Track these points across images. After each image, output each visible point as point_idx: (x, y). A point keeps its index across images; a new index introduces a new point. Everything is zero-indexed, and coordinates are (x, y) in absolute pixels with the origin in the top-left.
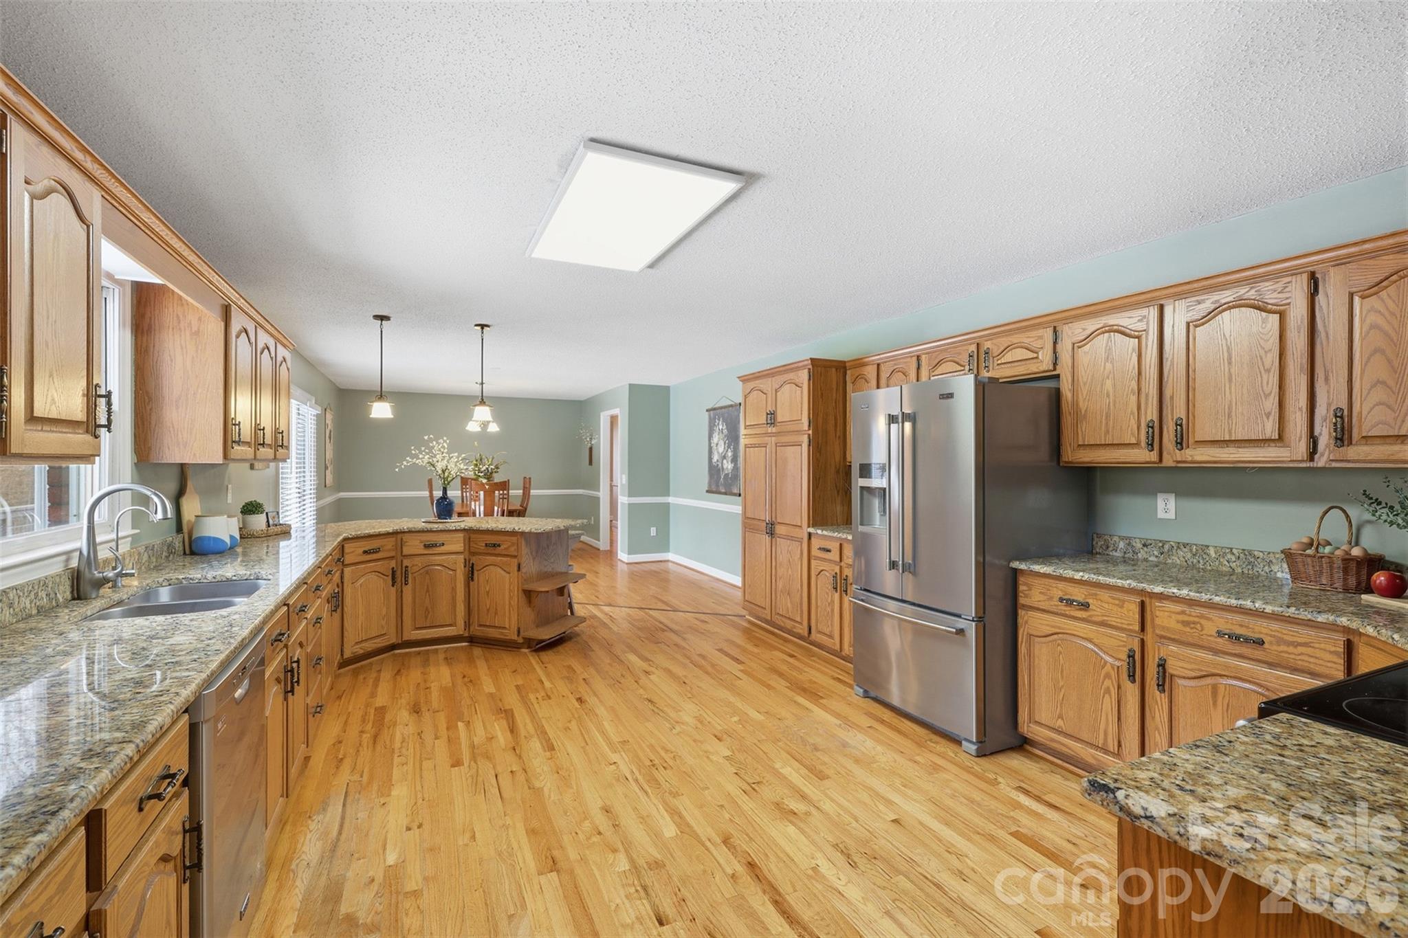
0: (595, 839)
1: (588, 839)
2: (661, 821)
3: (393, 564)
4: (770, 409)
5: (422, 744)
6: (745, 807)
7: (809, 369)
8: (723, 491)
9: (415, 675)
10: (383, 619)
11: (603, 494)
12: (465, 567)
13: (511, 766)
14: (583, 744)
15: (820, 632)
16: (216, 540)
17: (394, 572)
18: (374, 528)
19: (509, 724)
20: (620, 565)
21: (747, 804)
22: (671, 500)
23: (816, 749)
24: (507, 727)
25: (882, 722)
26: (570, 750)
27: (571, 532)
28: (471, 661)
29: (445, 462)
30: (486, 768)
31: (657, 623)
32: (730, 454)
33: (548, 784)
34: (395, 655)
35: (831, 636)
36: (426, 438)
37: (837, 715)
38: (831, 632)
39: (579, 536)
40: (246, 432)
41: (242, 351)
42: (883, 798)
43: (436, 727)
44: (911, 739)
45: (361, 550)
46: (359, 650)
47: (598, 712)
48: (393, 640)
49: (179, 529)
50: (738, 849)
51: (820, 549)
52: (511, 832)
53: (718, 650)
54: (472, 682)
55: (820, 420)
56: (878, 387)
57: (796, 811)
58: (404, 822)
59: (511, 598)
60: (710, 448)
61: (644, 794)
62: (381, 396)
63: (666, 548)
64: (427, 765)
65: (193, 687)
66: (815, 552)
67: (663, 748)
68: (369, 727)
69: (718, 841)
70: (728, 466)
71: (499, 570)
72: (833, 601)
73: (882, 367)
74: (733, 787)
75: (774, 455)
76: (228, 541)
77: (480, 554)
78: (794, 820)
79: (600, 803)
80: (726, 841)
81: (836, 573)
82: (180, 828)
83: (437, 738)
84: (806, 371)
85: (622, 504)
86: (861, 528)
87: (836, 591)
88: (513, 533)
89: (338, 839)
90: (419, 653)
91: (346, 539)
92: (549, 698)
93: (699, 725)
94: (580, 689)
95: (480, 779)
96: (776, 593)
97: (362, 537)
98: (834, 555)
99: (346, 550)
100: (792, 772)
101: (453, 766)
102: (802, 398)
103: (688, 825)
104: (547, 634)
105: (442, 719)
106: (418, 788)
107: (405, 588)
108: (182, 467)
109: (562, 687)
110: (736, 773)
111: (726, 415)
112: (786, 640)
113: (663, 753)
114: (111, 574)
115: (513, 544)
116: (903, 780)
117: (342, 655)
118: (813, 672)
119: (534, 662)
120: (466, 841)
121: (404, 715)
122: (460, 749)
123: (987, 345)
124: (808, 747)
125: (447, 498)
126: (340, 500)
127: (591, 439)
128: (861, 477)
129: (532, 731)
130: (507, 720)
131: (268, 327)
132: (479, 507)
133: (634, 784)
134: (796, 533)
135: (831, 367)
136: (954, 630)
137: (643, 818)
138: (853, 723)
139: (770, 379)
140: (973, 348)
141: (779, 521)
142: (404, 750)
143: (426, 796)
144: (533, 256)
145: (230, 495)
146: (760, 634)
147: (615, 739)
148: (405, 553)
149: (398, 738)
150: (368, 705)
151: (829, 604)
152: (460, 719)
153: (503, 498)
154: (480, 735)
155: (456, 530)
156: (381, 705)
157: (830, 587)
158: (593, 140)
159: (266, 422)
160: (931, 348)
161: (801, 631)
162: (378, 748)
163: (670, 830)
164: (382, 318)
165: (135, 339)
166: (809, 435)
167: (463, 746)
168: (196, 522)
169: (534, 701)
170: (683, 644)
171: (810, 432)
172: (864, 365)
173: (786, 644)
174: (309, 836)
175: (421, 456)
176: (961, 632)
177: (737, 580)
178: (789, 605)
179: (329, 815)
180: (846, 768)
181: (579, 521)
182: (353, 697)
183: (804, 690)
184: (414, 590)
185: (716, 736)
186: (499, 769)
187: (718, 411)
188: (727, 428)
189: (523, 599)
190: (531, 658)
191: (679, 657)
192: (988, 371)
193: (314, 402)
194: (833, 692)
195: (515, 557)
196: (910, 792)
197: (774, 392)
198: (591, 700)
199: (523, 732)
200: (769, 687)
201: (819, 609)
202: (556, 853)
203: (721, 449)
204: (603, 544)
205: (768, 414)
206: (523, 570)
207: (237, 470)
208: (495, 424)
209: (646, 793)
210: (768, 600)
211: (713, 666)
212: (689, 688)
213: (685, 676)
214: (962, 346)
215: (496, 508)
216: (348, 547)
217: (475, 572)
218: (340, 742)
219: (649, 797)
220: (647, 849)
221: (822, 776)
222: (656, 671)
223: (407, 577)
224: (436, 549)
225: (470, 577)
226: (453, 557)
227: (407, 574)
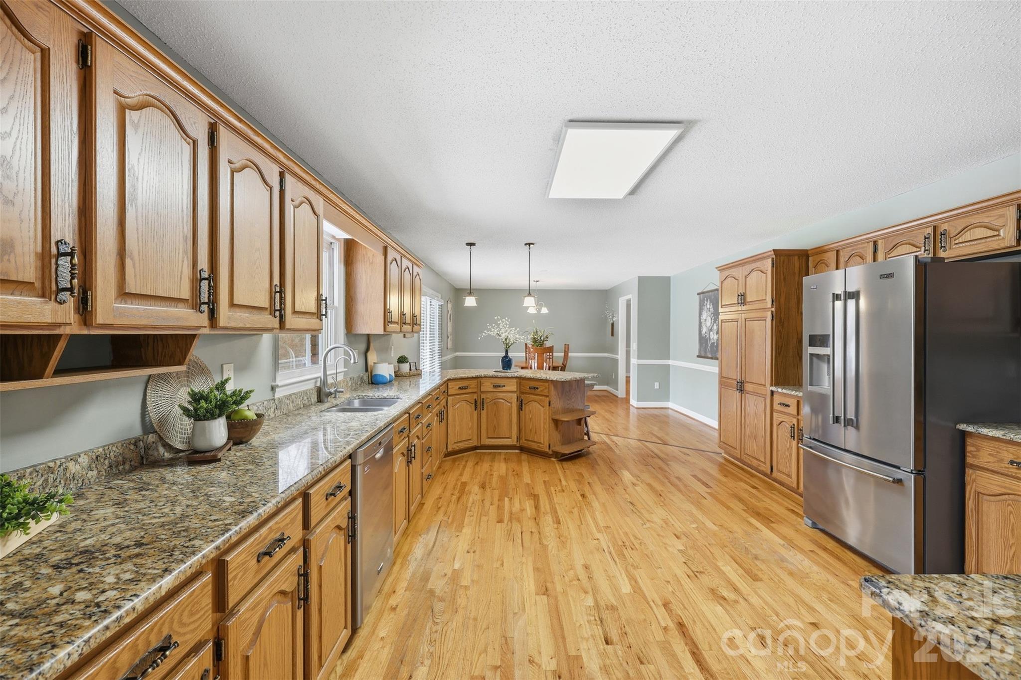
0: (576, 582)
1: (571, 581)
2: (621, 580)
3: (475, 396)
4: (741, 291)
5: (483, 507)
6: (686, 587)
7: (773, 259)
8: (710, 356)
9: (486, 466)
10: (470, 430)
11: (621, 356)
12: (517, 401)
13: (531, 528)
14: (579, 524)
15: (779, 471)
16: (382, 376)
17: (476, 401)
18: (465, 374)
19: (535, 503)
20: (632, 410)
21: (687, 583)
22: (670, 362)
23: (756, 558)
24: (533, 504)
25: (825, 549)
26: (570, 526)
27: (586, 382)
28: (519, 462)
29: (507, 333)
30: (516, 527)
31: (649, 451)
32: (715, 327)
33: (552, 544)
34: (477, 453)
35: (789, 476)
36: (496, 318)
37: (784, 538)
38: (789, 472)
39: (592, 386)
40: (395, 316)
41: (394, 270)
42: (807, 605)
43: (492, 497)
44: (849, 567)
45: (457, 387)
46: (456, 447)
47: (593, 504)
48: (475, 444)
49: (367, 370)
50: (674, 612)
51: (780, 404)
52: (524, 566)
53: (692, 476)
54: (518, 475)
55: (783, 299)
56: (837, 268)
57: (726, 597)
58: (466, 547)
59: (544, 423)
60: (700, 323)
61: (613, 562)
62: (471, 292)
63: (667, 399)
64: (484, 519)
65: (352, 446)
66: (776, 407)
67: (634, 536)
68: (456, 492)
69: (660, 603)
70: (714, 337)
71: (538, 405)
72: (791, 447)
73: (841, 253)
74: (680, 571)
75: (743, 328)
76: (388, 377)
77: (526, 393)
78: (724, 604)
79: (582, 562)
80: (666, 605)
81: (794, 425)
82: (346, 515)
83: (491, 505)
84: (770, 260)
85: (633, 364)
86: (810, 388)
87: (794, 439)
88: (546, 381)
89: (432, 550)
90: (490, 453)
91: (449, 380)
92: (563, 491)
93: (664, 525)
94: (585, 489)
95: (512, 533)
96: (744, 437)
97: (458, 379)
98: (793, 410)
99: (449, 387)
100: (731, 571)
101: (498, 522)
102: (766, 282)
103: (640, 589)
104: (567, 450)
105: (496, 492)
106: (477, 531)
107: (482, 412)
108: (368, 336)
109: (573, 486)
110: (685, 563)
111: (713, 297)
112: (752, 475)
113: (632, 538)
114: (332, 390)
115: (546, 388)
116: (831, 596)
117: (447, 449)
118: (768, 501)
119: (558, 467)
120: (498, 566)
121: (476, 489)
122: (504, 513)
123: (943, 227)
124: (750, 556)
125: (508, 357)
126: (456, 357)
127: (613, 317)
128: (810, 345)
129: (548, 510)
130: (535, 500)
131: (408, 256)
132: (534, 364)
133: (607, 554)
134: (760, 389)
135: (794, 255)
136: (891, 479)
137: (609, 577)
138: (796, 545)
139: (741, 268)
140: (930, 230)
141: (747, 380)
142: (472, 508)
143: (480, 536)
144: (550, 197)
145: (392, 352)
146: (731, 468)
147: (602, 524)
148: (482, 390)
149: (471, 500)
150: (457, 480)
151: (788, 449)
152: (507, 495)
153: (550, 358)
154: (517, 506)
155: (512, 377)
156: (464, 481)
157: (789, 435)
158: (571, 121)
159: (407, 310)
160: (887, 233)
161: (764, 469)
162: (459, 506)
163: (626, 588)
164: (471, 244)
165: (346, 269)
166: (772, 312)
167: (506, 510)
168: (374, 366)
169: (553, 492)
170: (667, 469)
171: (773, 309)
172: (826, 251)
173: (752, 479)
174: (418, 545)
175: (493, 330)
176: (899, 481)
177: (715, 424)
178: (755, 447)
179: (429, 535)
180: (779, 576)
181: (592, 375)
182: (450, 475)
183: (758, 514)
184: (487, 415)
185: (675, 535)
186: (524, 529)
187: (706, 294)
188: (713, 307)
189: (552, 425)
190: (557, 465)
191: (660, 477)
192: (945, 251)
193: (440, 297)
194: (784, 519)
195: (548, 396)
196: (834, 606)
197: (744, 277)
198: (590, 496)
199: (542, 509)
200: (728, 508)
201: (780, 453)
202: (549, 585)
203: (709, 323)
204: (621, 393)
205: (738, 296)
206: (552, 406)
207: (397, 338)
208: (546, 308)
209: (615, 562)
210: (738, 441)
211: (686, 486)
212: (663, 500)
213: (662, 491)
214: (919, 229)
215: (545, 364)
216: (451, 384)
217: (523, 405)
218: (441, 498)
219: (616, 565)
220: (607, 596)
221: (756, 578)
222: (641, 484)
223: (483, 405)
224: (500, 388)
225: (520, 408)
226: (510, 394)
227: (483, 403)
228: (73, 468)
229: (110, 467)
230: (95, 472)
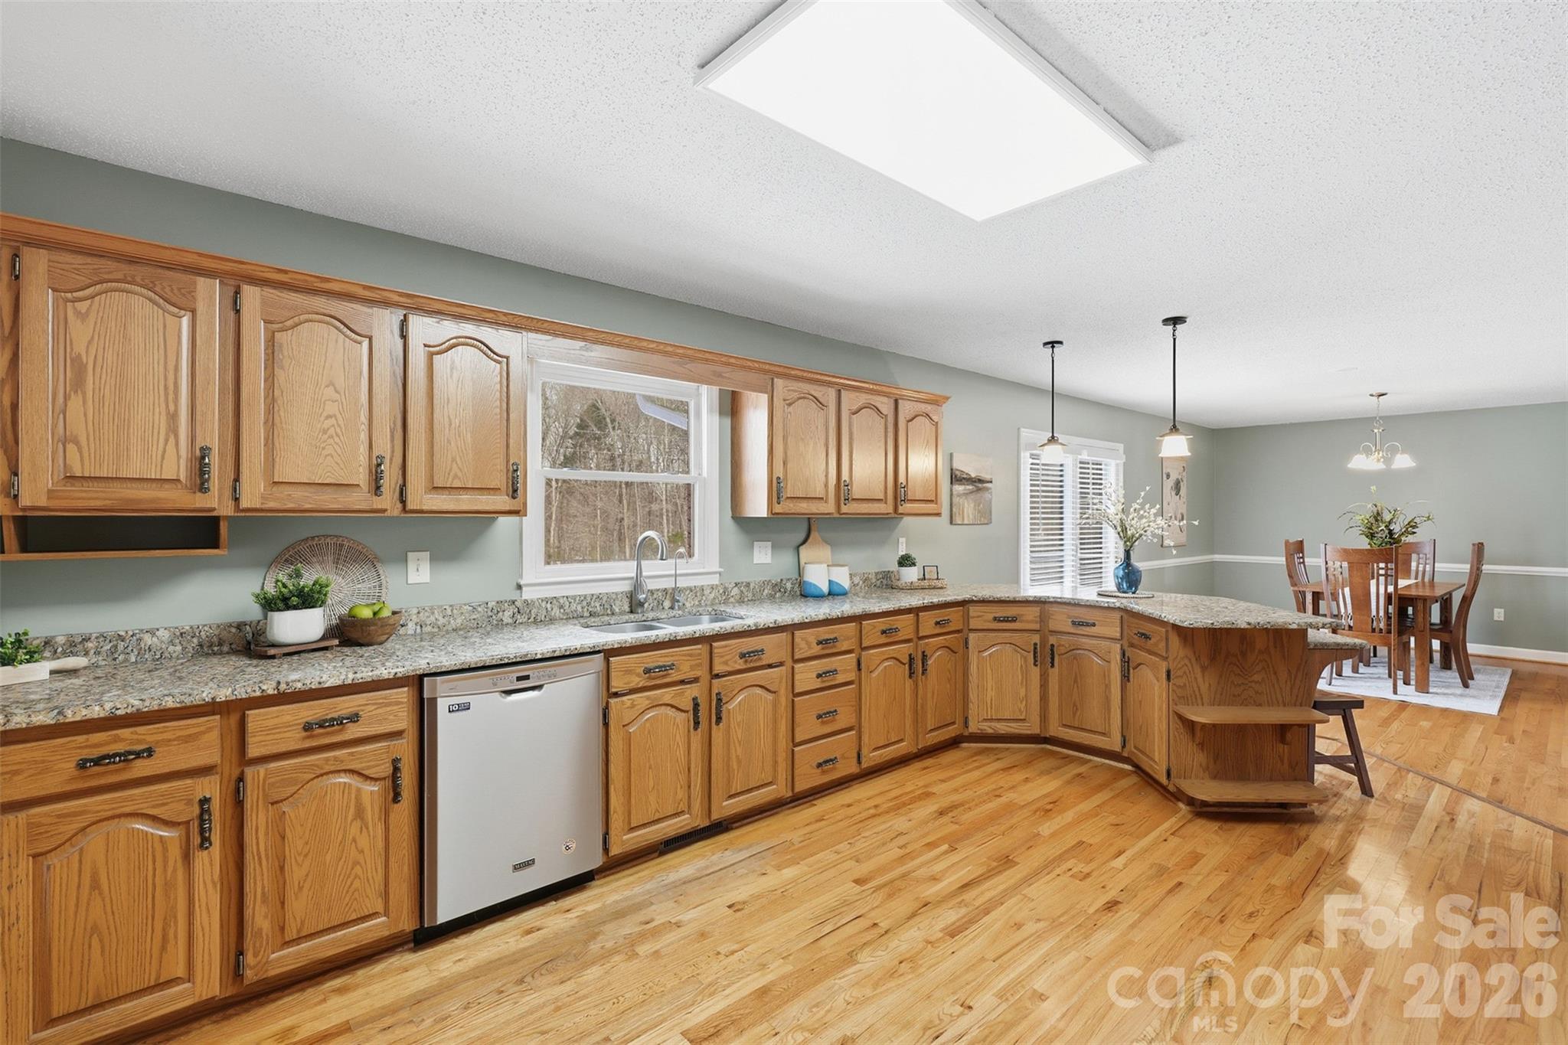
3: (1036, 638)
5: (882, 845)
10: (1021, 702)
12: (1121, 660)
17: (1036, 649)
28: (1098, 789)
34: (1043, 749)
40: (811, 488)
41: (802, 413)
45: (991, 616)
46: (988, 728)
48: (1036, 730)
59: (1161, 718)
64: (847, 865)
68: (887, 805)
71: (1150, 674)
77: (1134, 646)
83: (901, 847)
88: (1161, 623)
89: (699, 878)
90: (1067, 757)
94: (1143, 893)
97: (993, 601)
99: (972, 612)
101: (856, 881)
107: (1051, 671)
115: (1164, 641)
119: (1165, 825)
121: (926, 810)
126: (1211, 563)
129: (980, 901)
130: (990, 870)
142: (863, 840)
148: (1050, 628)
149: (884, 826)
152: (956, 841)
155: (1112, 608)
159: (866, 478)
179: (734, 856)
184: (1061, 679)
190: (1173, 820)
193: (1120, 450)
195: (1165, 658)
198: (1125, 914)
199: (971, 894)
206: (1176, 681)
207: (920, 525)
208: (1406, 457)
216: (974, 609)
217: (1131, 671)
223: (1053, 659)
224: (1088, 629)
225: (1126, 677)
226: (1107, 643)
227: (1053, 654)
228: (148, 640)
229: (201, 646)
230: (179, 648)
